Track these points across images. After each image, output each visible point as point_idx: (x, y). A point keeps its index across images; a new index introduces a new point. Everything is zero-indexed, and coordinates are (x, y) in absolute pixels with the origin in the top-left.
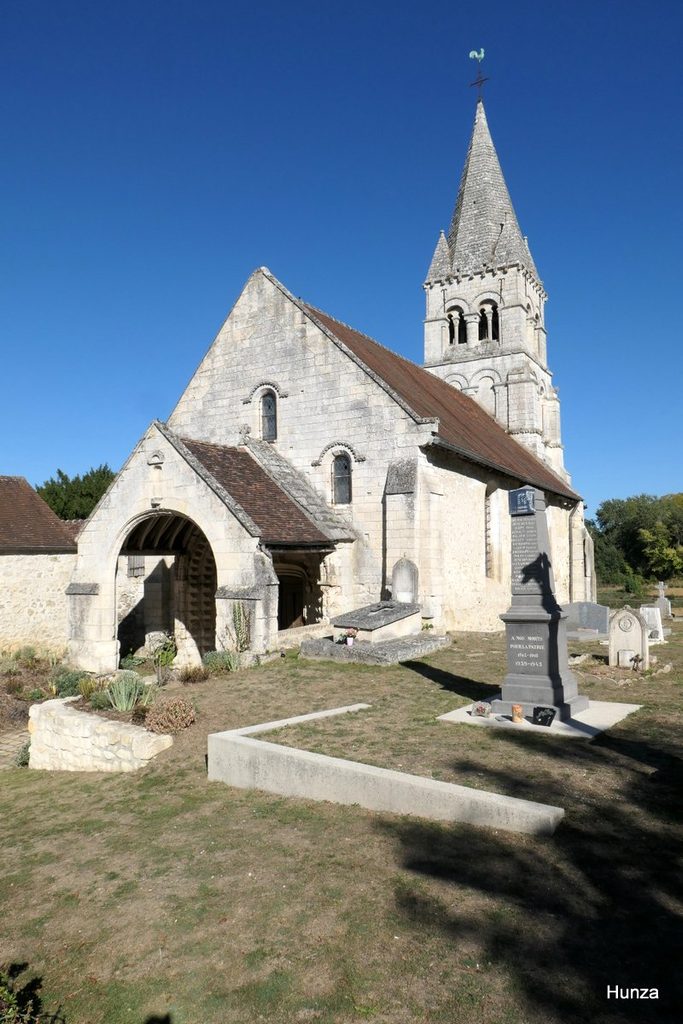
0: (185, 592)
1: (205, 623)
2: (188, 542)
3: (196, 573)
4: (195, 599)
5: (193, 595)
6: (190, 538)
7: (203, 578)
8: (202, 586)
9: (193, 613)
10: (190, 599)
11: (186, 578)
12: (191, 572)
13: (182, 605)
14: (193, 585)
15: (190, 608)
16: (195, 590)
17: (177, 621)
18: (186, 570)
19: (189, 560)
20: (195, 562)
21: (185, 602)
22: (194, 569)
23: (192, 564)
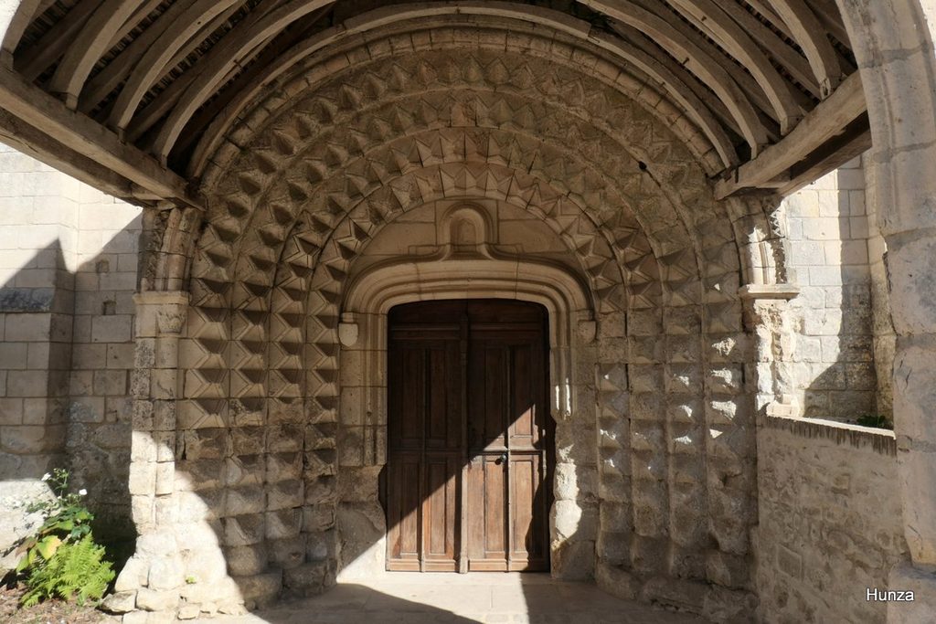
0: (181, 333)
1: (243, 439)
2: (211, 162)
3: (223, 274)
4: (215, 359)
5: (211, 344)
6: (218, 150)
7: (241, 292)
8: (239, 318)
9: (208, 404)
10: (199, 356)
11: (186, 285)
12: (204, 268)
13: (166, 379)
14: (212, 313)
15: (197, 386)
16: (216, 329)
17: (141, 444)
18: (188, 262)
19: (203, 226)
20: (226, 236)
21: (180, 370)
22: (218, 260)
23: (210, 241)
